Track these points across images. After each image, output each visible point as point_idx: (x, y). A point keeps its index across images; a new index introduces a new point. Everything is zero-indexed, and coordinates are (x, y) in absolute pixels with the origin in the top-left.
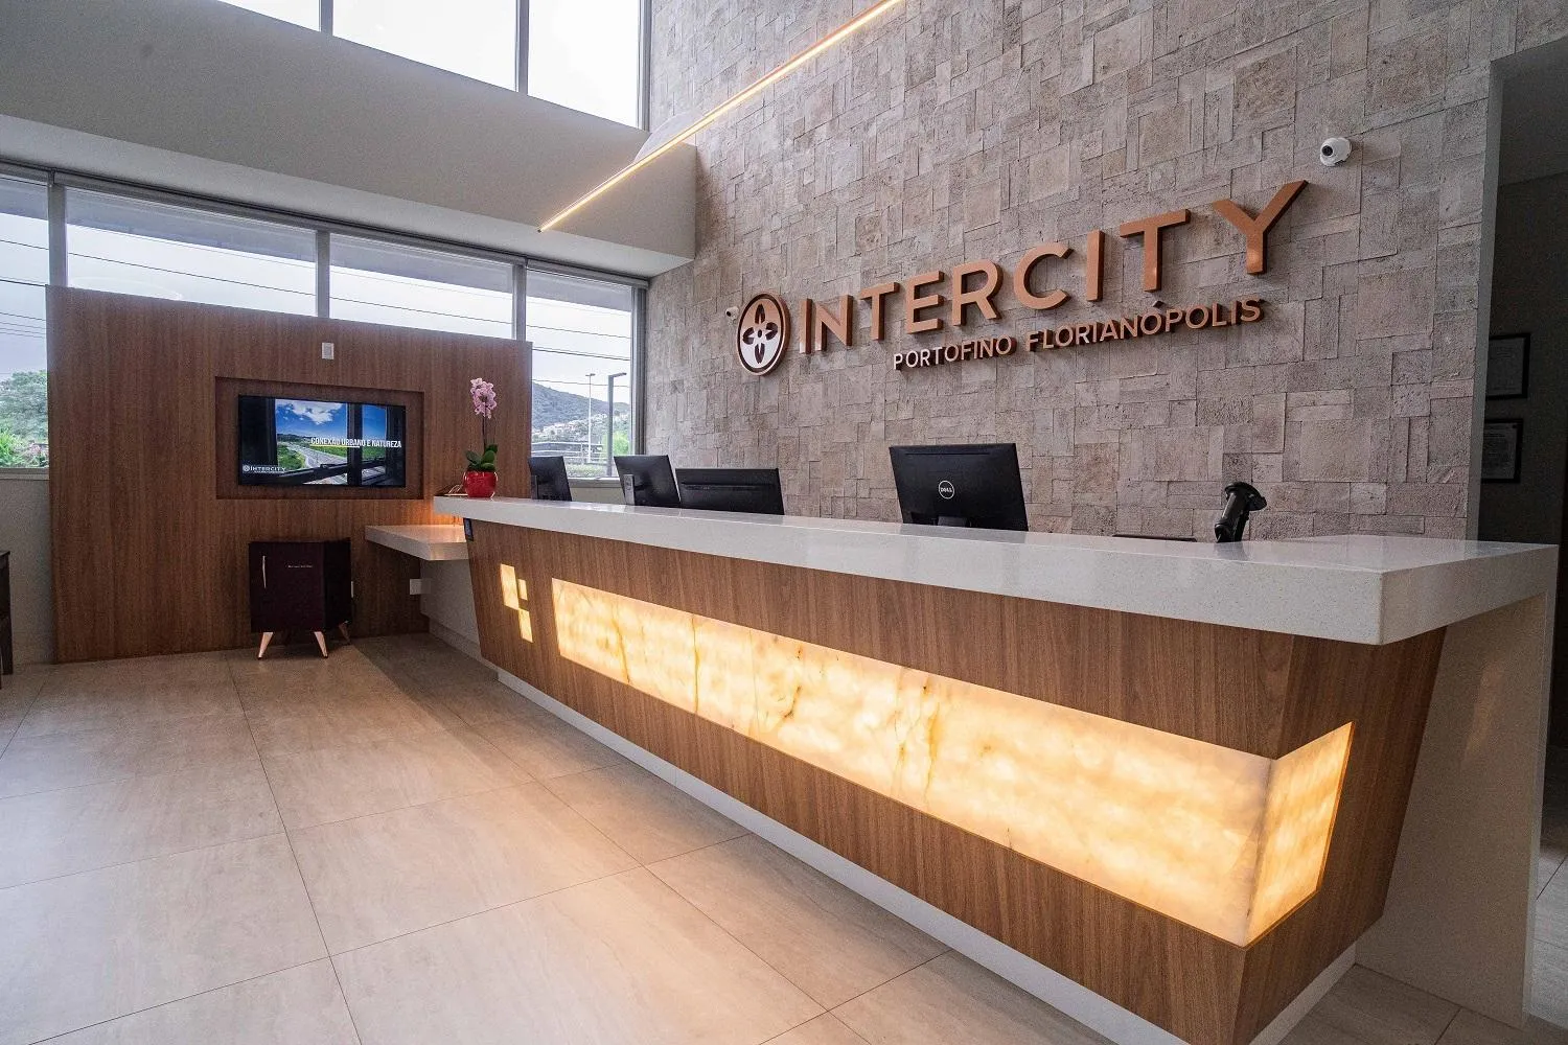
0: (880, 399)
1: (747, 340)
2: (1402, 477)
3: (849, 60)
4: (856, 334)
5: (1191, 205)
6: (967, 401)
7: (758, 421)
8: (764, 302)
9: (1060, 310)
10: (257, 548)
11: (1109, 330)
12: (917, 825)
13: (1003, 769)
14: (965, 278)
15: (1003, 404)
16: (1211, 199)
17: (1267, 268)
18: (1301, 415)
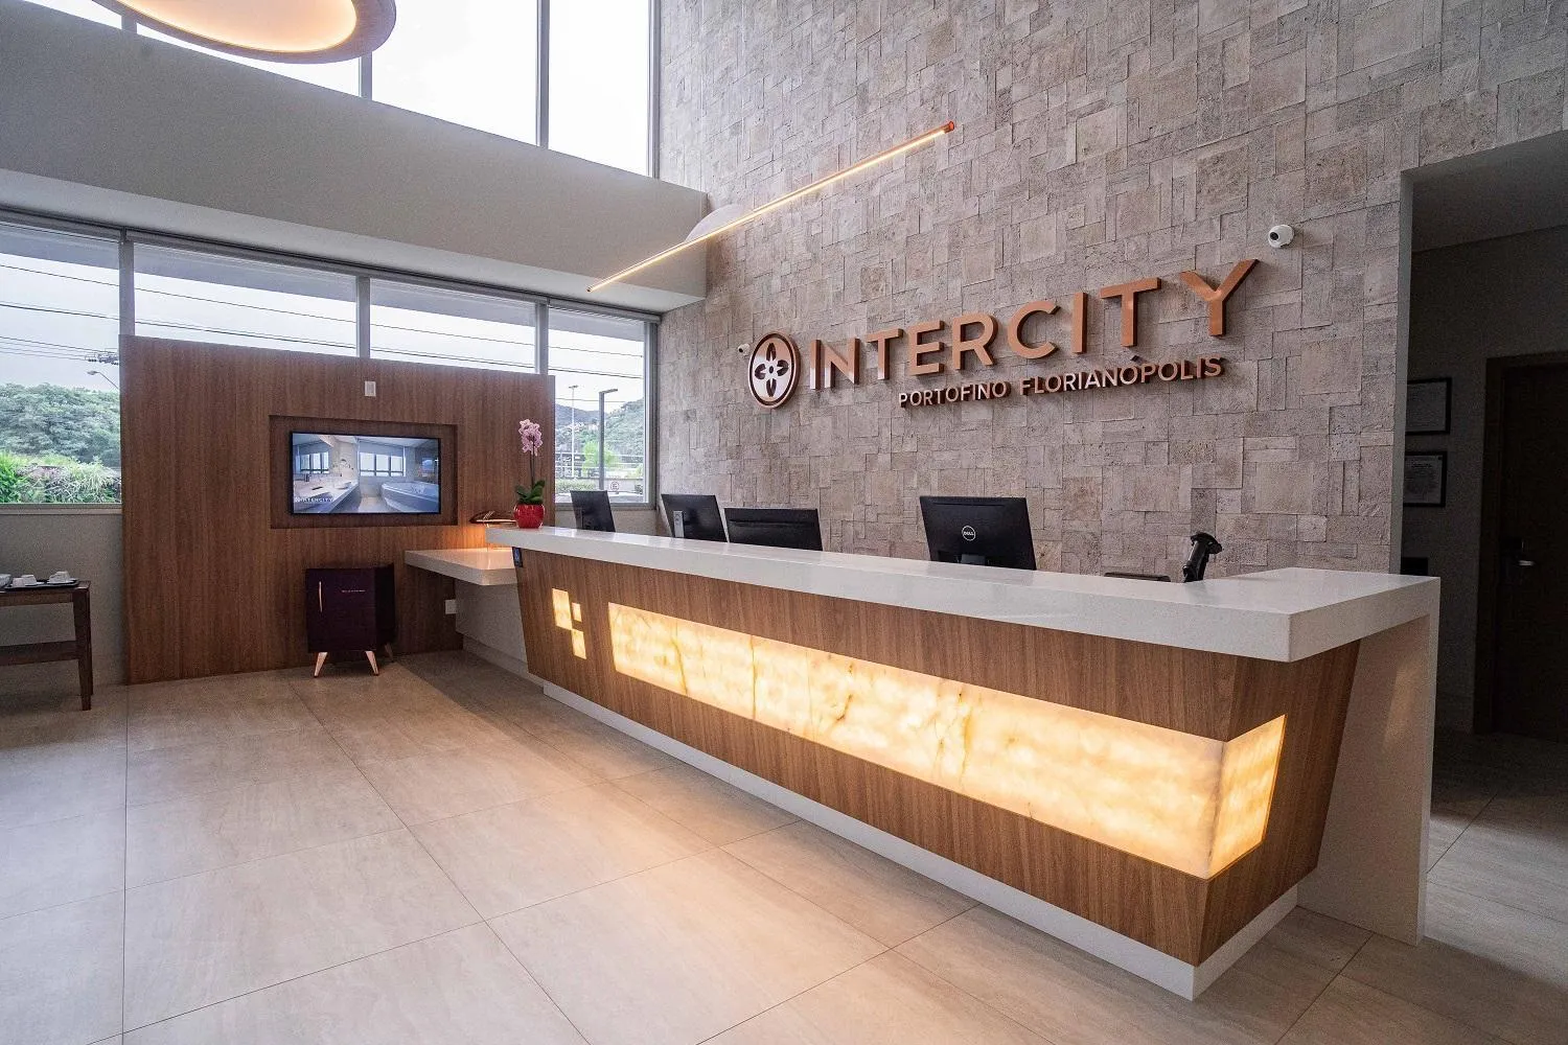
0: (886, 433)
1: (759, 375)
2: (1339, 511)
3: (853, 125)
4: (864, 374)
5: (1161, 274)
6: (967, 437)
7: (771, 451)
8: (775, 341)
9: (1048, 360)
10: (312, 575)
11: (1093, 379)
12: (954, 803)
13: (1024, 756)
14: (963, 328)
15: (999, 440)
16: (1178, 269)
17: (1226, 331)
18: (1255, 457)
